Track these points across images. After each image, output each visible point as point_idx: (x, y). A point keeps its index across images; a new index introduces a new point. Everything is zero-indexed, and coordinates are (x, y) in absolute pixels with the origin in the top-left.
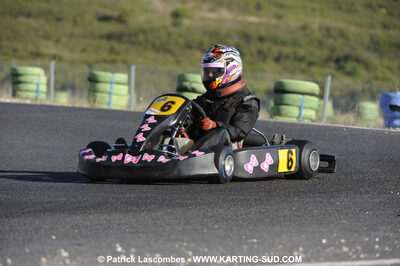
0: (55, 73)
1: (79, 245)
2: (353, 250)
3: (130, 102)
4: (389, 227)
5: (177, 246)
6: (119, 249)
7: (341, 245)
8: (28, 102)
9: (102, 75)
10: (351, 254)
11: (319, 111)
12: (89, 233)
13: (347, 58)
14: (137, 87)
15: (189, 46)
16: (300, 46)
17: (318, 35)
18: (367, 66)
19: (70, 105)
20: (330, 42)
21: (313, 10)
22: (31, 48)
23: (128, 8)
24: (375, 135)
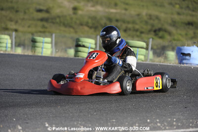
0: (15, 38)
1: (27, 123)
2: (163, 125)
3: (52, 52)
4: (181, 114)
5: (76, 123)
6: (47, 125)
7: (157, 122)
8: (2, 52)
9: (38, 39)
10: (161, 127)
11: (146, 56)
12: (32, 117)
13: (160, 30)
14: (56, 45)
15: (81, 24)
16: (136, 24)
17: (145, 18)
18: (170, 34)
19: (23, 54)
20: (151, 22)
21: (143, 6)
22: (3, 25)
23: (51, 5)
24: (173, 68)
